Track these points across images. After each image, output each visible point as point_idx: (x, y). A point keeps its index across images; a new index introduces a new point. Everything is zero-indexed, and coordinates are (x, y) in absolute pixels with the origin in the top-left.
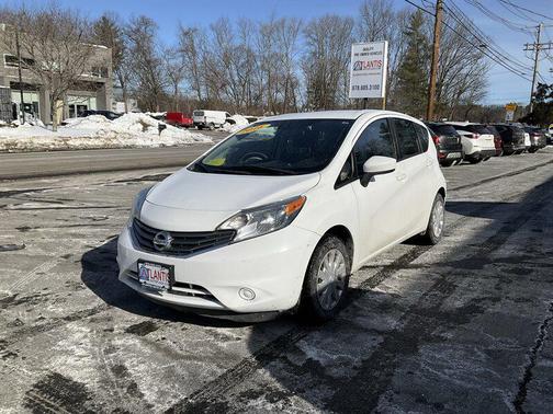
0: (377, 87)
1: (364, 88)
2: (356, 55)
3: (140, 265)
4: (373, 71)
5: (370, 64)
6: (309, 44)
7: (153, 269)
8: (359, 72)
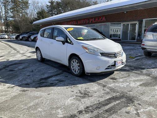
3: (116, 62)
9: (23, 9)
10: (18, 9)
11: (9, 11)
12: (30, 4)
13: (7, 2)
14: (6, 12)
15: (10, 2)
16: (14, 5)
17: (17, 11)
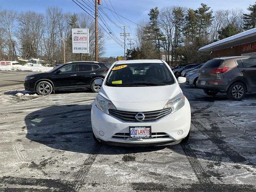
0: (86, 49)
1: (80, 49)
2: (75, 33)
3: (131, 129)
4: (83, 42)
5: (82, 38)
6: (20, 24)
7: (139, 129)
8: (77, 41)
9: (202, 28)
10: (195, 28)
11: (181, 33)
12: (214, 17)
13: (180, 20)
14: (177, 35)
15: (183, 20)
16: (188, 23)
17: (193, 31)
